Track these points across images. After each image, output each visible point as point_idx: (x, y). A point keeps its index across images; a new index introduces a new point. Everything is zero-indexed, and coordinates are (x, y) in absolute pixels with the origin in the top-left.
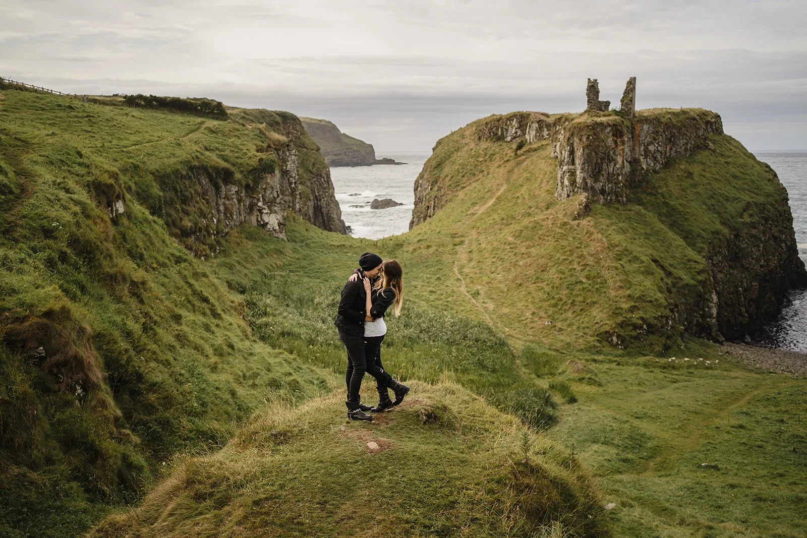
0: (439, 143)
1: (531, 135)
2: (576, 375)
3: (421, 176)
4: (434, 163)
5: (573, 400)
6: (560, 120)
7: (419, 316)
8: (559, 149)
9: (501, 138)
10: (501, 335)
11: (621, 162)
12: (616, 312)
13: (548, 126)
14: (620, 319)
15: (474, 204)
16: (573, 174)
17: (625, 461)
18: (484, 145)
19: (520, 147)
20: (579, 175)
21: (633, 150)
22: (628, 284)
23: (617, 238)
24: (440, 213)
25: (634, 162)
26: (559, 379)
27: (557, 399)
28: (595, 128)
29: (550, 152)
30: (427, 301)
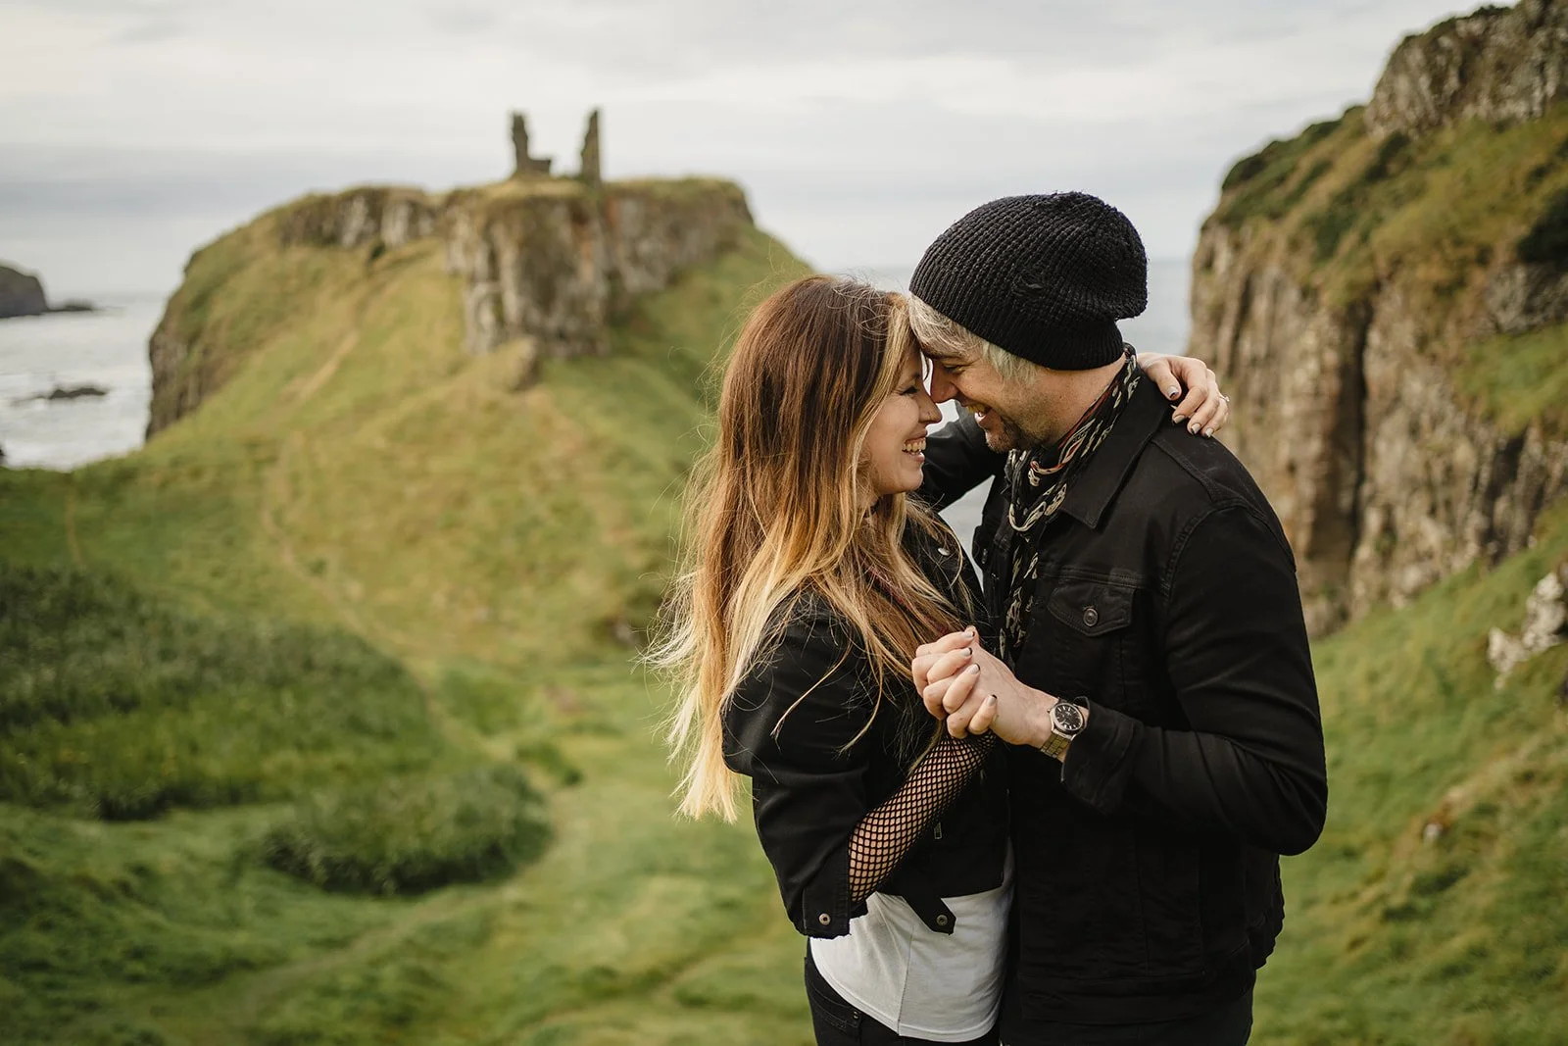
0: (196, 257)
1: (394, 231)
2: (567, 721)
3: (162, 327)
4: (189, 298)
5: (573, 779)
6: (455, 198)
7: (192, 629)
8: (462, 252)
9: (331, 240)
10: (386, 651)
11: (588, 276)
12: (620, 577)
13: (432, 213)
14: (630, 590)
15: (290, 376)
16: (498, 301)
17: (728, 906)
18: (298, 254)
19: (378, 252)
20: (513, 303)
21: (609, 250)
22: (635, 517)
23: (604, 426)
24: (213, 404)
25: (613, 276)
26: (533, 734)
27: (539, 779)
28: (534, 208)
29: (440, 261)
30: (208, 593)
